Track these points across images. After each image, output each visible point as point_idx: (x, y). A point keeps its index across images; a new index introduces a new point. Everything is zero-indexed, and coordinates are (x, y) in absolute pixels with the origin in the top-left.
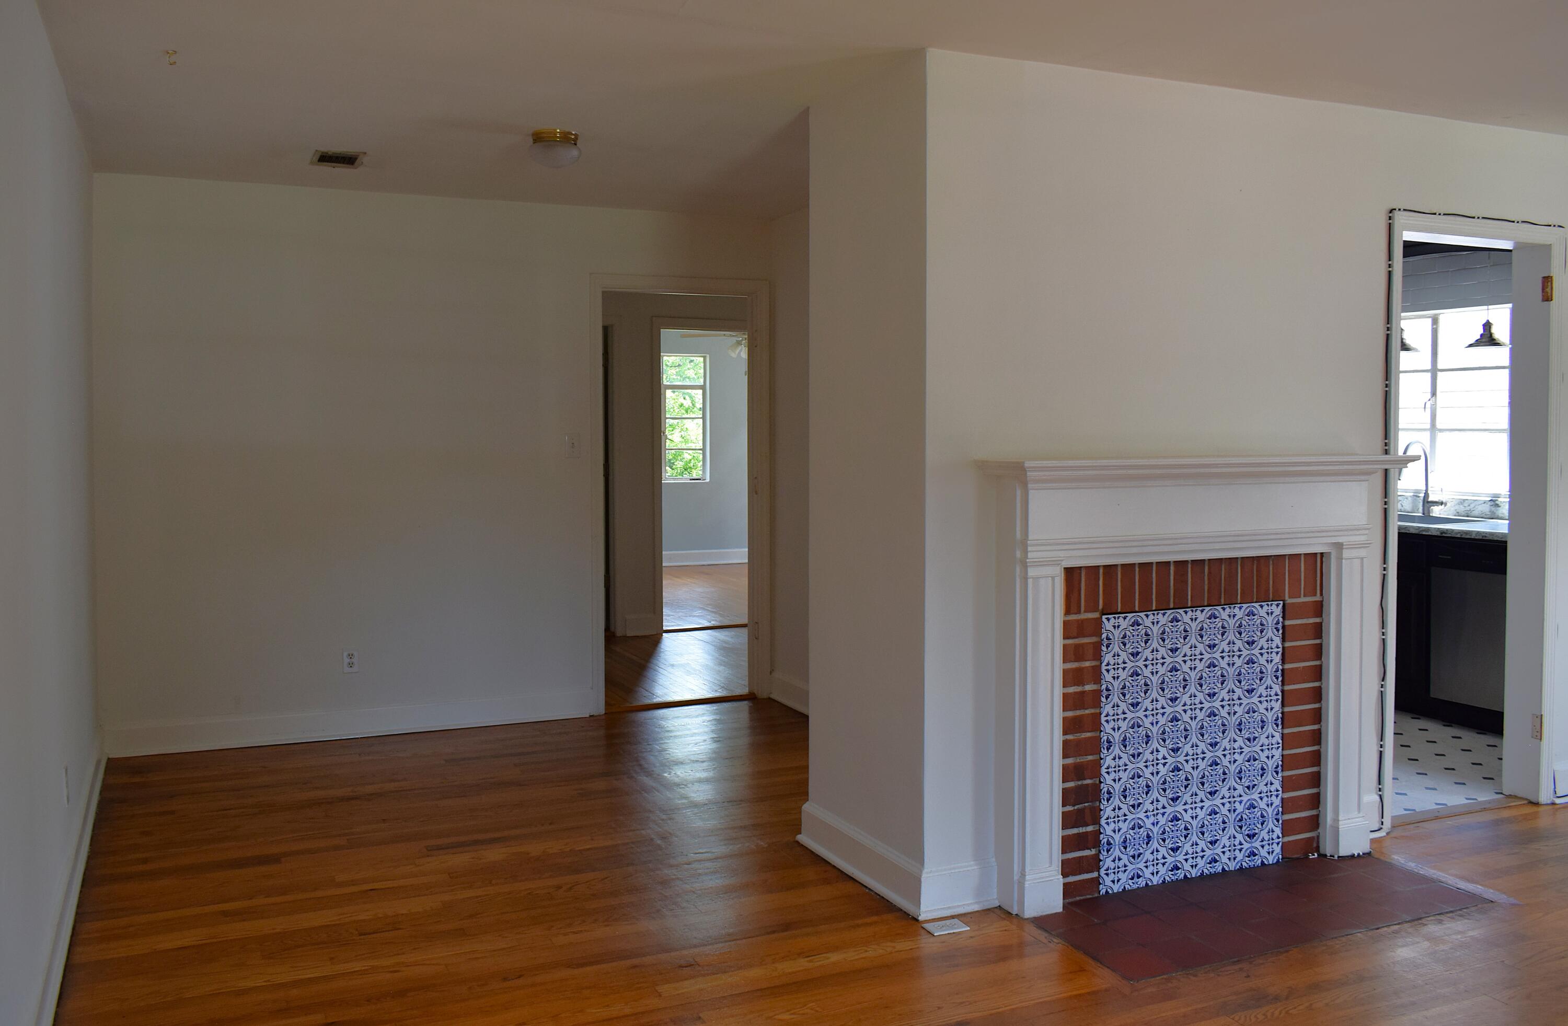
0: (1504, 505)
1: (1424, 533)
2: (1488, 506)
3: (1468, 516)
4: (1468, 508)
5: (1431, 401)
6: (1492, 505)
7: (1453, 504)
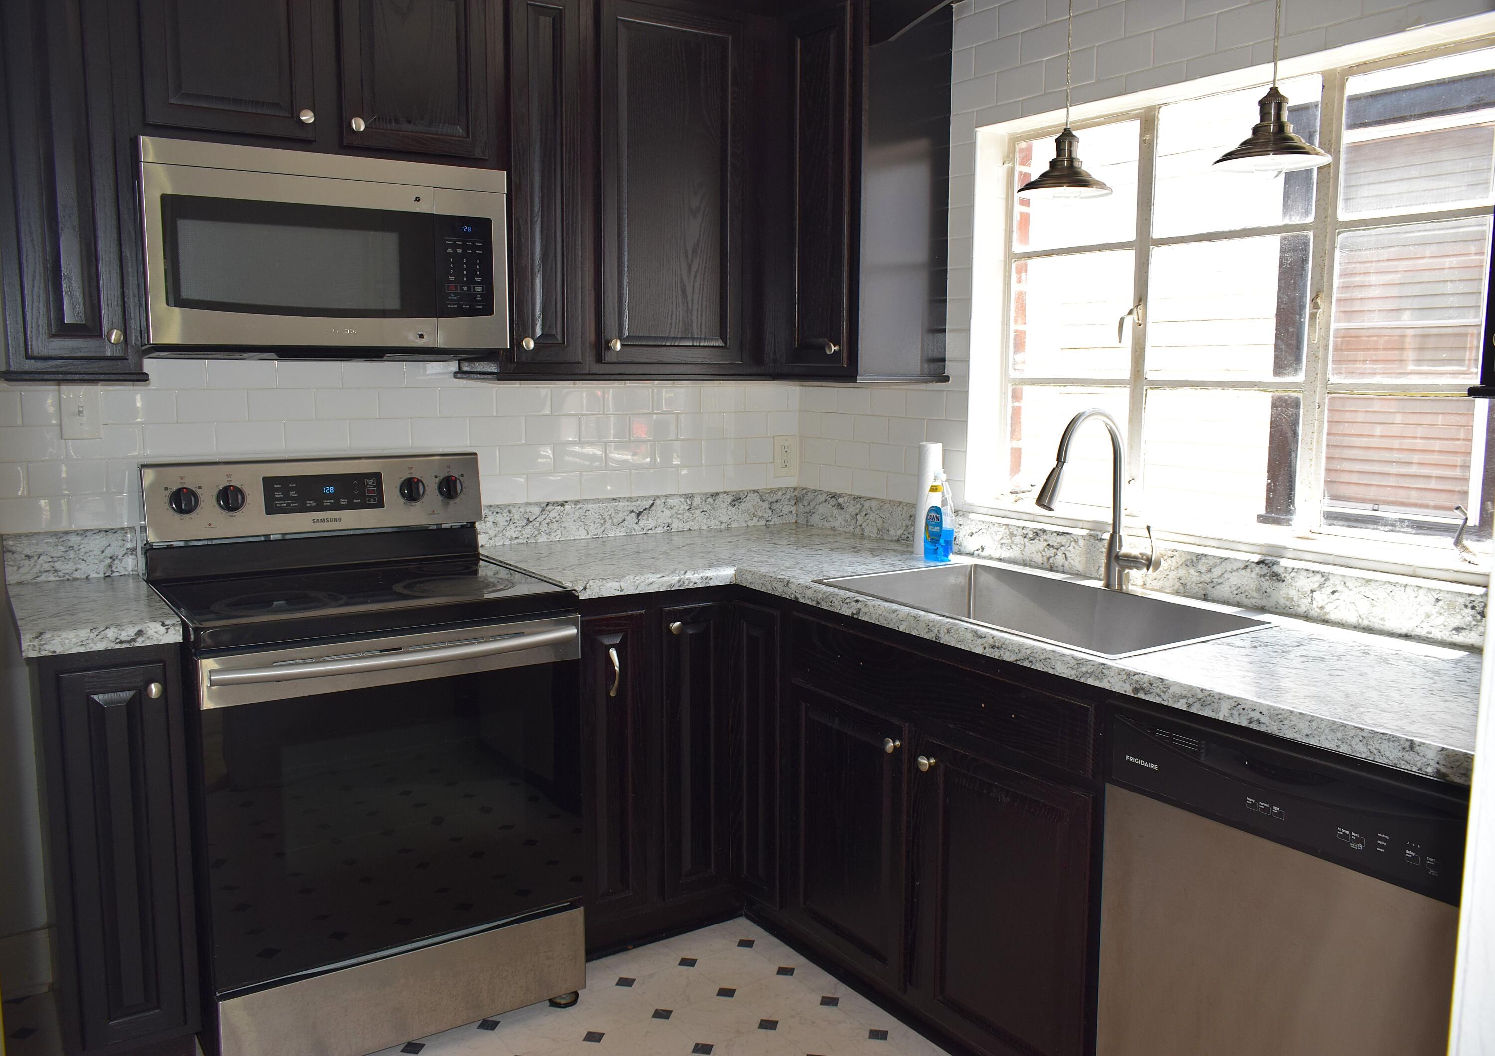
0: (1293, 578)
1: (1091, 682)
2: (1253, 575)
3: (1205, 598)
4: (1207, 578)
5: (1135, 316)
6: (1265, 575)
7: (1174, 565)
